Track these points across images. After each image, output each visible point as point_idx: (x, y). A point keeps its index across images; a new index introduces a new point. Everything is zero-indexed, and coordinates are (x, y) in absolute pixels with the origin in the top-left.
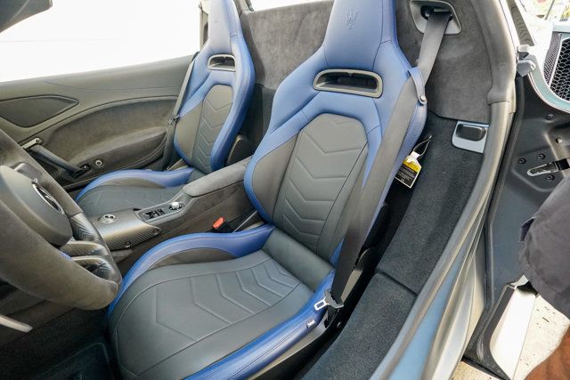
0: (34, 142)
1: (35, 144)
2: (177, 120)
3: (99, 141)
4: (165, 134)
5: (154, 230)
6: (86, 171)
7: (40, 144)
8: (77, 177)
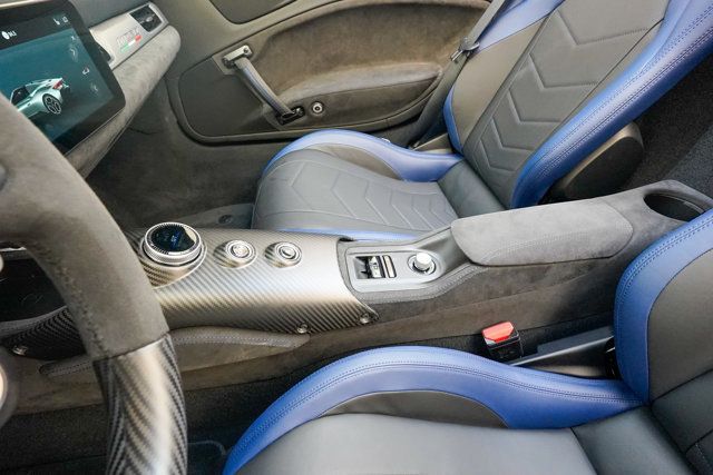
0: (240, 51)
1: (242, 56)
2: (470, 54)
3: (329, 69)
4: (434, 78)
5: (363, 312)
6: (298, 117)
7: (249, 57)
8: (285, 123)
